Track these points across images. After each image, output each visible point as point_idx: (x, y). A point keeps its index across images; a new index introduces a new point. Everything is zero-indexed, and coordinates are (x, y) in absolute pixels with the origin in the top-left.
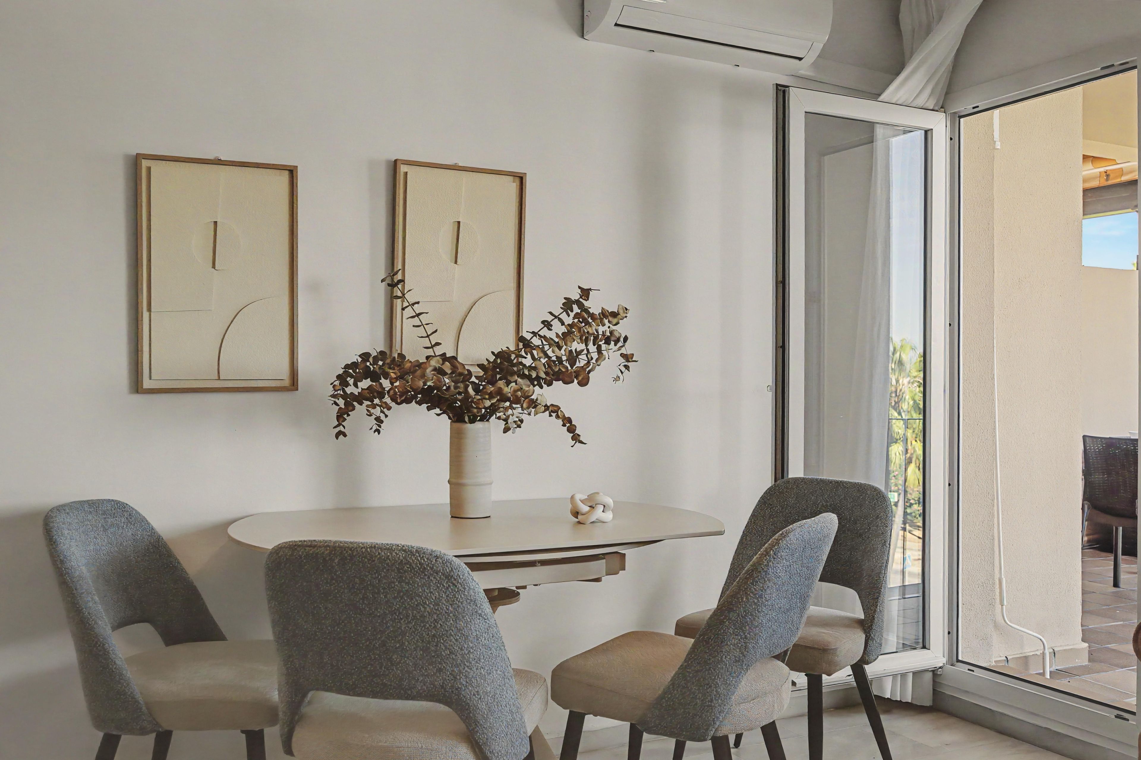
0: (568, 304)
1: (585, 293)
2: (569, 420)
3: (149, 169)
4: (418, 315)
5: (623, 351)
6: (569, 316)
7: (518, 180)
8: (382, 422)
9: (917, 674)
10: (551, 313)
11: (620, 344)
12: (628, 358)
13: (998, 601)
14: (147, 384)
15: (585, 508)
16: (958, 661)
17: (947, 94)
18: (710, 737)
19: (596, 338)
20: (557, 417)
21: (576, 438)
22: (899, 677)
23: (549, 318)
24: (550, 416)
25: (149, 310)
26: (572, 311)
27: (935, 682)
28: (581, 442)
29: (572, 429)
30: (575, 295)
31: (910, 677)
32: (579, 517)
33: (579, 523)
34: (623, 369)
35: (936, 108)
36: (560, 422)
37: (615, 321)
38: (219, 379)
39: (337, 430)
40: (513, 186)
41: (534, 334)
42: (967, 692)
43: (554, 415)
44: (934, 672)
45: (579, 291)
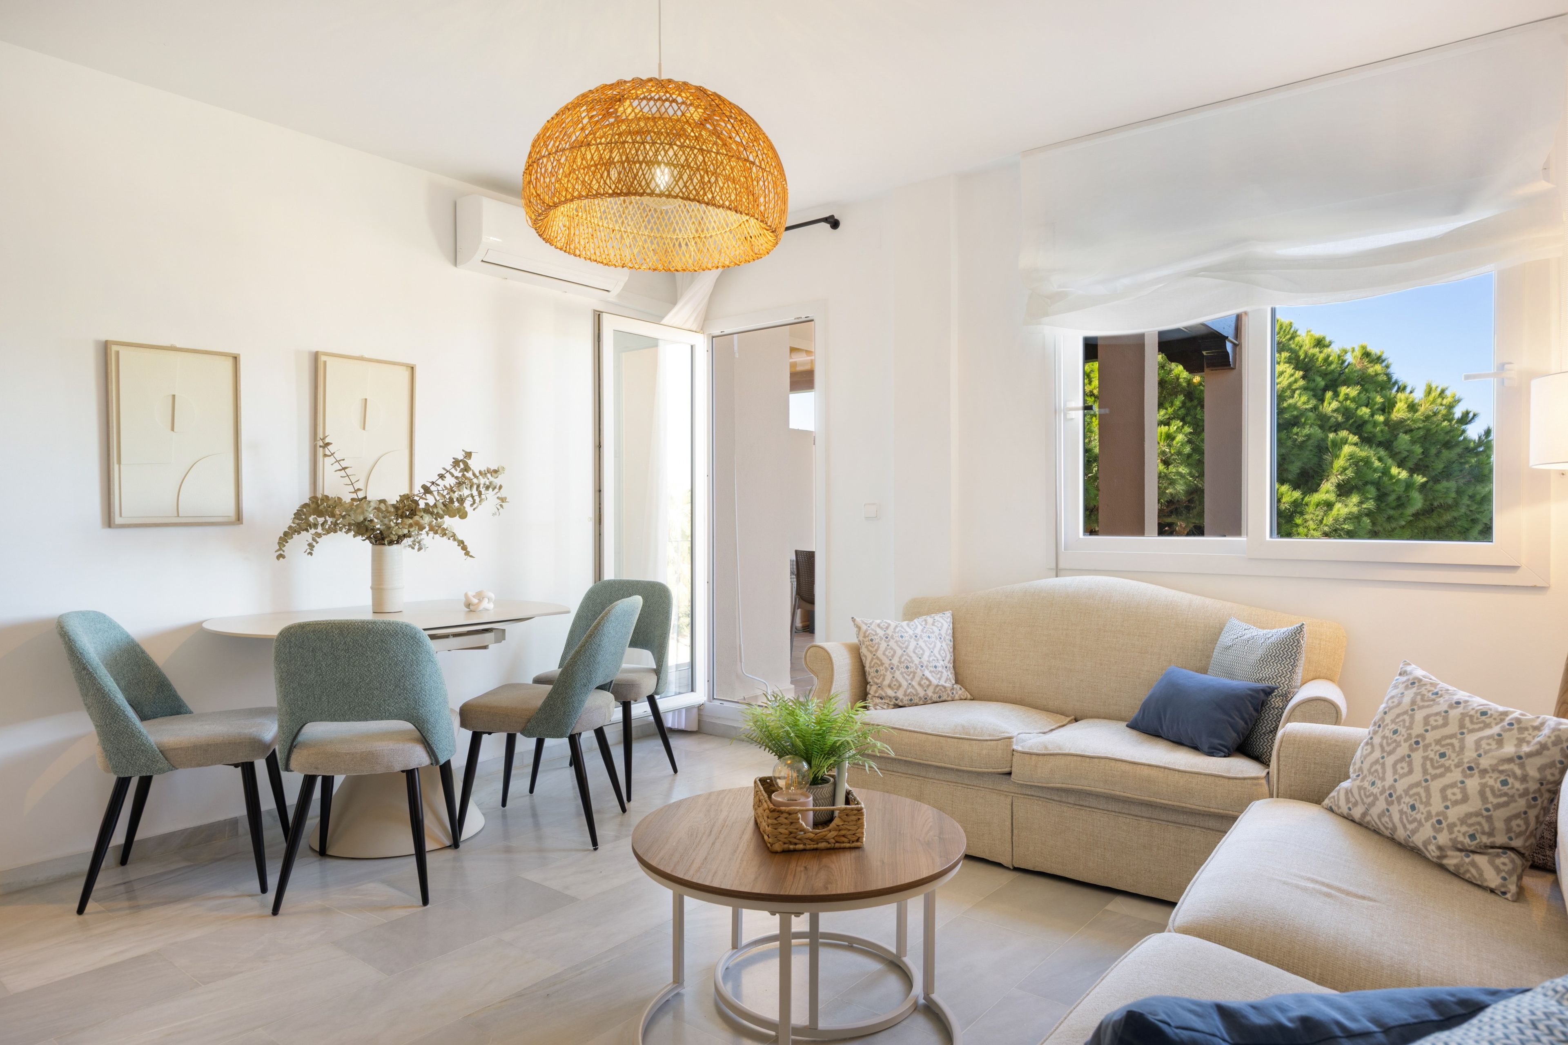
0: (456, 463)
1: (469, 455)
2: (462, 542)
3: (117, 353)
4: (344, 469)
5: (499, 495)
6: (456, 470)
7: (410, 369)
8: (314, 547)
9: (688, 709)
10: (444, 469)
11: (496, 490)
12: (503, 500)
13: (739, 660)
14: (118, 520)
15: (475, 601)
16: (714, 699)
17: (704, 320)
18: (568, 735)
19: (478, 486)
20: (455, 540)
21: (467, 553)
22: (677, 712)
23: (443, 472)
24: (449, 539)
25: (119, 462)
26: (459, 467)
27: (699, 715)
28: (471, 556)
29: (464, 548)
30: (461, 457)
31: (684, 711)
32: (471, 607)
33: (471, 611)
34: (499, 507)
35: (698, 330)
36: (456, 543)
37: (496, 475)
38: (178, 516)
39: (279, 553)
40: (406, 374)
41: (433, 483)
42: (719, 718)
43: (452, 538)
44: (700, 708)
45: (464, 453)
